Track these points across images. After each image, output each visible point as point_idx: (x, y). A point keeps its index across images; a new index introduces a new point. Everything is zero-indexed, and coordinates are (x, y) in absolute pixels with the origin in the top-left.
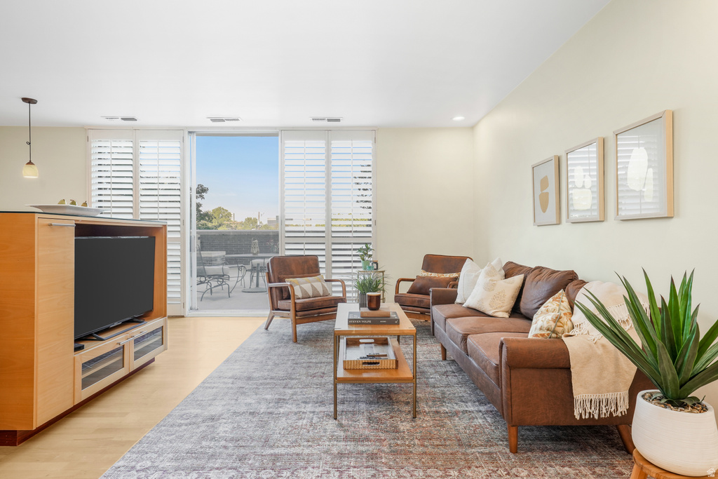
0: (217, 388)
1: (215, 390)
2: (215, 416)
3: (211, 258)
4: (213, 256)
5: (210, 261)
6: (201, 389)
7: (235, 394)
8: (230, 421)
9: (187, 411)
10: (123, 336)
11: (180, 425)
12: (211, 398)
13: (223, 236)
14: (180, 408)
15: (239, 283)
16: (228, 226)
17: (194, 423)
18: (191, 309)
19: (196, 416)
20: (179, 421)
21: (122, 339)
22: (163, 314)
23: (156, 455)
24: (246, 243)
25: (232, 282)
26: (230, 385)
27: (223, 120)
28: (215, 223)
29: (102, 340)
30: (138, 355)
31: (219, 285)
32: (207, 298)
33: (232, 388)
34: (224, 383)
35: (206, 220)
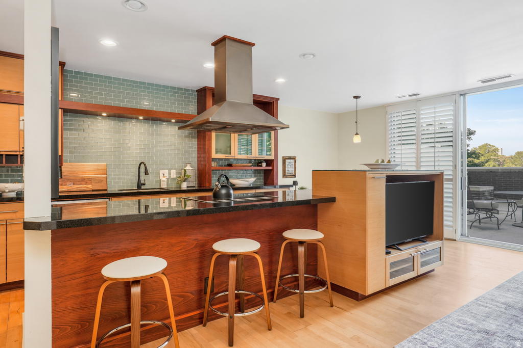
0: (489, 308)
1: (487, 309)
2: (490, 331)
3: (479, 191)
4: (481, 190)
5: (479, 195)
6: (475, 304)
7: (509, 320)
8: (504, 341)
9: (464, 318)
10: (413, 250)
11: (458, 327)
12: (485, 315)
13: (491, 173)
14: (458, 314)
15: (509, 218)
16: (495, 160)
17: (470, 330)
18: (462, 235)
19: (472, 325)
20: (458, 324)
21: (413, 251)
22: (440, 238)
23: (441, 342)
24: (516, 179)
25: (501, 216)
26: (503, 310)
27: (493, 80)
28: (482, 159)
29: (400, 250)
30: (423, 264)
31: (488, 218)
32: (476, 227)
33: (505, 313)
34: (496, 305)
35: (473, 157)
